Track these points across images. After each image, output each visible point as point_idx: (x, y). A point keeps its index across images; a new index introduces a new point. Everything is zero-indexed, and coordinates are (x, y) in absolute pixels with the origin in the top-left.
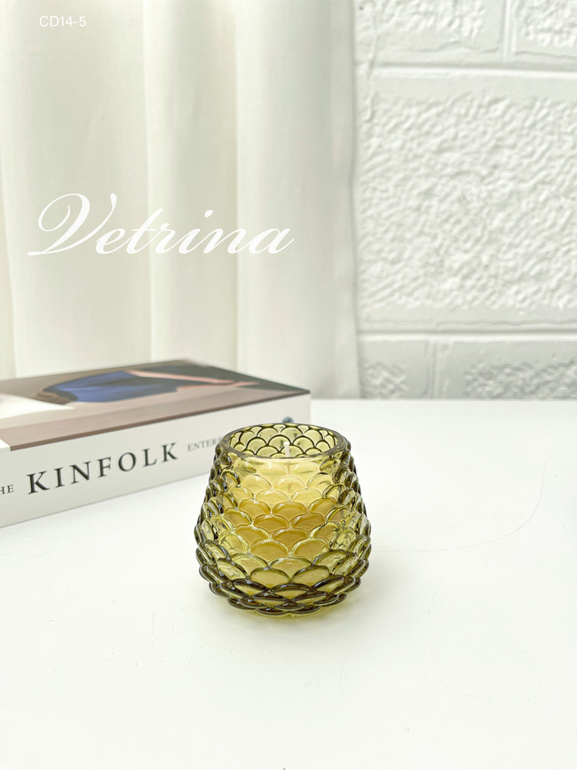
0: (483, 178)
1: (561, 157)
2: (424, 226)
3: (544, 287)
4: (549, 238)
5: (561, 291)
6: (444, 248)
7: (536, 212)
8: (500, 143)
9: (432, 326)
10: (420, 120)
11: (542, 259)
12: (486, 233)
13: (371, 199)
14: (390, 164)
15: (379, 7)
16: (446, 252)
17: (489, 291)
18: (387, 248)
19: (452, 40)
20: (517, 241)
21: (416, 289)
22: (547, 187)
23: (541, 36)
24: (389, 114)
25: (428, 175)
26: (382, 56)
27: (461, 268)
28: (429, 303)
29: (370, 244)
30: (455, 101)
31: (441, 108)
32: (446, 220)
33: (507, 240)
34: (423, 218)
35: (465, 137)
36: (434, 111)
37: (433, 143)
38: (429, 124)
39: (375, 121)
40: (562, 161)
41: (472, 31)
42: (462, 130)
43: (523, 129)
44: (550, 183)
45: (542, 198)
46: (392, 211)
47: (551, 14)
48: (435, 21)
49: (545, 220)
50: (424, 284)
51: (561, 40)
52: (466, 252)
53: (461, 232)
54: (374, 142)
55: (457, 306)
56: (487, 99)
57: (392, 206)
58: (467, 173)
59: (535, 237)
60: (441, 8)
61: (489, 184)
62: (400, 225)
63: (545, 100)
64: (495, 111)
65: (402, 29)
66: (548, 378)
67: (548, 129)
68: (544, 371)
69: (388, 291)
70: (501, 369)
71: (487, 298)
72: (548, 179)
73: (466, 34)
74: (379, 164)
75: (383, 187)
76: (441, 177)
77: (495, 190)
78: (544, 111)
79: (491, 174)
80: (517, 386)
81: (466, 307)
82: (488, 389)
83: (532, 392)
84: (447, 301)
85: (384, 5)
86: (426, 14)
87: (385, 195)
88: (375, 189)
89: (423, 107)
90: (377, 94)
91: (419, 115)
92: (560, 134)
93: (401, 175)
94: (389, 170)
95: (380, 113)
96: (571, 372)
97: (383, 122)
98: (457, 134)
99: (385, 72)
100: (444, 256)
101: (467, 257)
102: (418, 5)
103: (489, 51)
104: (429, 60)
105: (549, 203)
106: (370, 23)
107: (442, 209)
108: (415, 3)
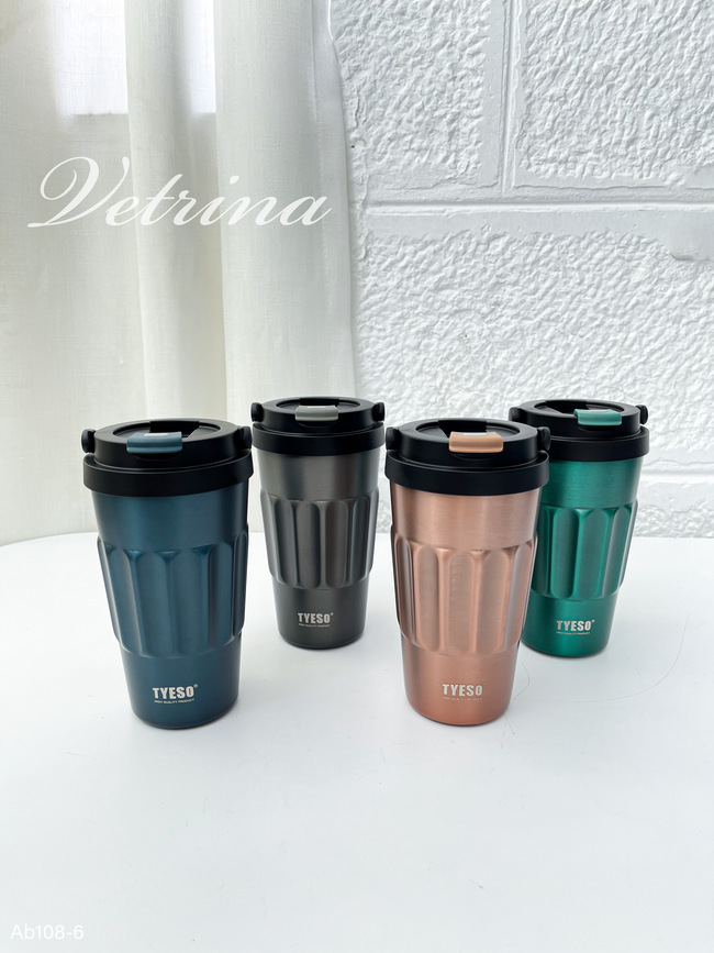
0: (484, 316)
1: (567, 293)
2: (423, 365)
4: (557, 377)
6: (445, 387)
7: (542, 349)
8: (502, 280)
10: (415, 259)
12: (489, 372)
13: (368, 338)
14: (386, 302)
15: (370, 145)
16: (447, 390)
18: (386, 388)
19: (448, 177)
20: (522, 379)
22: (552, 324)
23: (543, 168)
24: (384, 253)
25: (426, 313)
26: (375, 195)
29: (370, 381)
30: (452, 238)
31: (437, 246)
32: (447, 359)
33: (511, 379)
34: (422, 357)
35: (463, 274)
36: (431, 248)
37: (431, 280)
38: (426, 261)
39: (370, 260)
41: (468, 166)
42: (461, 268)
43: (525, 265)
44: (556, 320)
45: (547, 335)
46: (389, 350)
47: (556, 142)
48: (428, 157)
49: (552, 358)
51: (566, 170)
52: (468, 390)
53: (462, 370)
54: (370, 280)
56: (486, 235)
57: (391, 344)
58: (468, 310)
59: (541, 375)
60: (436, 143)
61: (490, 321)
62: (399, 364)
63: (550, 234)
64: (494, 248)
65: (394, 168)
67: (551, 264)
72: (552, 317)
73: (462, 170)
74: (376, 303)
75: (380, 327)
76: (440, 315)
77: (496, 328)
78: (548, 246)
79: (492, 311)
85: (376, 143)
86: (419, 150)
87: (382, 334)
88: (372, 328)
89: (420, 245)
90: (371, 233)
91: (416, 252)
92: (565, 268)
93: (398, 314)
94: (385, 308)
95: (375, 251)
97: (377, 261)
98: (455, 271)
99: (378, 211)
100: (445, 394)
101: (469, 396)
102: (411, 142)
103: (487, 187)
104: (423, 198)
105: (554, 340)
106: (362, 162)
107: (442, 347)
108: (409, 138)
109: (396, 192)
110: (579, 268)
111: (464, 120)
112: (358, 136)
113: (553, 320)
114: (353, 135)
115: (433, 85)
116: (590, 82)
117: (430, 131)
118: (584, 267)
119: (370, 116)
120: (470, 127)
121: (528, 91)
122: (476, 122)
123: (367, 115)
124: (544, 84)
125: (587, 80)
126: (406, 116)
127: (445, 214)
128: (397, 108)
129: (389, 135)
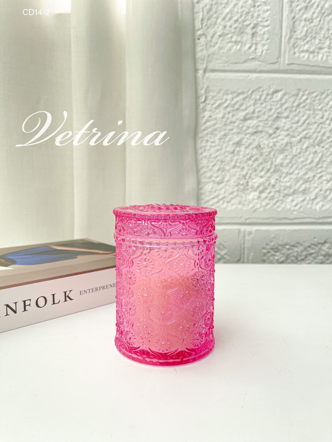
0: (270, 135)
1: (315, 123)
2: (236, 162)
3: (308, 198)
4: (310, 169)
5: (318, 200)
6: (248, 175)
7: (302, 154)
8: (280, 115)
9: (242, 220)
10: (233, 102)
11: (306, 182)
12: (273, 166)
13: (205, 147)
14: (216, 126)
15: (209, 38)
16: (250, 177)
17: (275, 200)
18: (215, 175)
19: (251, 57)
20: (291, 171)
21: (232, 198)
22: (307, 140)
23: (302, 55)
24: (215, 99)
25: (239, 133)
26: (210, 66)
27: (258, 187)
28: (240, 206)
29: (205, 172)
30: (253, 91)
31: (245, 95)
32: (250, 159)
33: (285, 170)
34: (236, 158)
35: (259, 111)
36: (241, 97)
37: (241, 115)
38: (238, 104)
39: (207, 102)
40: (316, 125)
41: (262, 52)
42: (258, 108)
43: (292, 107)
44: (309, 138)
45: (305, 146)
46: (218, 153)
47: (308, 42)
48: (241, 47)
49: (307, 159)
50: (237, 196)
51: (314, 57)
52: (262, 177)
53: (258, 166)
54: (207, 114)
55: (257, 209)
56: (272, 90)
57: (218, 150)
58: (261, 132)
59: (301, 168)
60: (245, 39)
61: (274, 138)
62: (222, 162)
63: (306, 91)
64: (277, 96)
65: (222, 51)
66: (312, 251)
67: (307, 107)
68: (309, 247)
69: (216, 200)
70: (284, 246)
71: (275, 204)
72: (308, 136)
73: (259, 54)
74: (210, 127)
75: (212, 140)
76: (246, 134)
77: (277, 142)
78: (305, 97)
79: (275, 132)
80: (293, 256)
81: (262, 209)
82: (276, 258)
83: (303, 260)
84: (251, 206)
85: (212, 37)
86: (236, 42)
87: (213, 144)
88: (207, 141)
89: (235, 95)
90: (208, 87)
91: (233, 99)
92: (314, 110)
93: (223, 133)
94: (216, 130)
95: (210, 98)
96: (325, 247)
97: (211, 103)
98: (254, 110)
99: (213, 75)
100: (248, 179)
101: (262, 180)
102: (231, 37)
103: (273, 63)
104: (237, 68)
105: (309, 149)
106: (204, 47)
107: (247, 152)
108: (230, 36)
109: (222, 65)
110: (321, 109)
111: (260, 28)
112: (202, 33)
113: (308, 138)
114: (199, 33)
115: (243, 9)
116: (324, 13)
117: (242, 33)
118: (324, 109)
119: (209, 22)
120: (263, 31)
121: (293, 15)
122: (266, 29)
123: (207, 22)
124: (301, 13)
125: (323, 12)
126: (228, 24)
127: (249, 78)
128: (224, 19)
129: (219, 33)
